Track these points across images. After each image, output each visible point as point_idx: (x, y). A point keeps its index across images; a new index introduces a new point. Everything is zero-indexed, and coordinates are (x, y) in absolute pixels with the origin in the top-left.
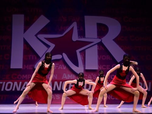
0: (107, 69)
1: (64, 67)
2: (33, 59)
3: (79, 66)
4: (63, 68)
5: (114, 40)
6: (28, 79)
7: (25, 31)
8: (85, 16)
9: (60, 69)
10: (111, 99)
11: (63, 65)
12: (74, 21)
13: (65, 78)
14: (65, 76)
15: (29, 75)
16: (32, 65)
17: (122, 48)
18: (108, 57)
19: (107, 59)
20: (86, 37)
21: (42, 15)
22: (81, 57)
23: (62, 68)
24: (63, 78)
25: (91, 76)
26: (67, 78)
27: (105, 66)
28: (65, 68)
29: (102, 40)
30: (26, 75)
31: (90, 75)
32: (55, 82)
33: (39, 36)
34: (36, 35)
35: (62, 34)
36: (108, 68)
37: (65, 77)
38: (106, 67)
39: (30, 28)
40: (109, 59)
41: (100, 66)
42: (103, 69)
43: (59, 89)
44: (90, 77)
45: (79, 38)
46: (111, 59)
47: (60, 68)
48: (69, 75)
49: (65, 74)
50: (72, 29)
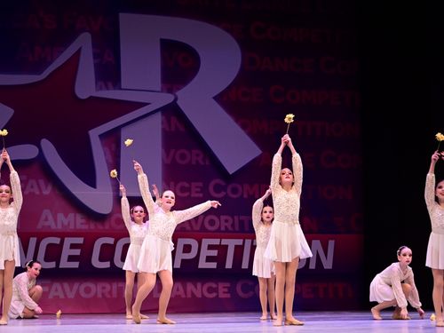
0: (192, 195)
1: (46, 188)
3: (98, 186)
4: (40, 191)
5: (220, 98)
8: (120, 14)
9: (32, 194)
10: (203, 295)
11: (42, 182)
12: (83, 30)
13: (49, 227)
14: (46, 220)
17: (244, 127)
18: (198, 155)
19: (194, 163)
20: (122, 87)
23: (38, 193)
24: (39, 226)
26: (56, 225)
27: (187, 185)
28: (48, 191)
29: (176, 99)
35: (39, 74)
36: (197, 192)
37: (47, 224)
38: (189, 190)
40: (202, 163)
42: (180, 195)
45: (101, 89)
46: (207, 163)
47: (32, 190)
48: (61, 216)
49: (47, 213)
50: (76, 58)
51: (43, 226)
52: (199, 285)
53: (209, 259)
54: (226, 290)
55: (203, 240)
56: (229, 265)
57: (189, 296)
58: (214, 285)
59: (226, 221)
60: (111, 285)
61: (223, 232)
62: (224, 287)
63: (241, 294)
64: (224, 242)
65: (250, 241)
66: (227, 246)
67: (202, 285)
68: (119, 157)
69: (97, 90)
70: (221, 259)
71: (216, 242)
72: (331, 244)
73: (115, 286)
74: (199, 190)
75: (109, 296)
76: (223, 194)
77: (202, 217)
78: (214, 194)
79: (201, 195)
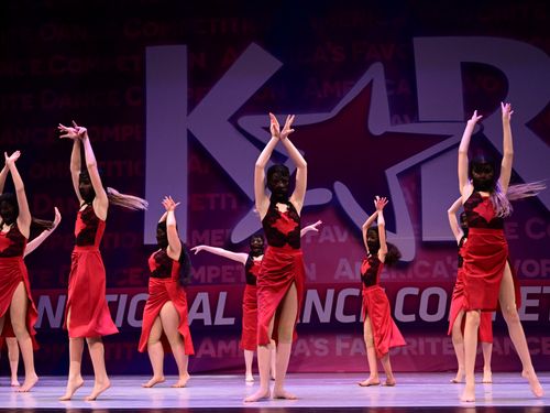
1: (342, 234)
2: (223, 207)
3: (398, 230)
4: (336, 238)
5: (533, 125)
6: (210, 281)
7: (192, 104)
8: (417, 41)
9: (327, 242)
11: (337, 229)
12: (373, 61)
13: (347, 277)
14: (344, 269)
15: (211, 268)
16: (222, 231)
20: (420, 120)
21: (253, 44)
22: (405, 195)
23: (333, 240)
24: (336, 277)
25: (443, 268)
26: (353, 270)
28: (343, 238)
29: (482, 129)
30: (202, 269)
31: (439, 263)
32: (309, 292)
33: (244, 122)
34: (233, 120)
35: (330, 111)
36: (512, 234)
37: (344, 273)
39: (211, 92)
43: (324, 317)
45: (396, 123)
47: (327, 238)
49: (343, 262)
51: (341, 277)
53: (529, 310)
55: (522, 288)
57: (507, 353)
58: (536, 340)
60: (418, 341)
61: (543, 278)
62: (549, 343)
64: (548, 290)
68: (420, 198)
69: (392, 124)
70: (543, 310)
71: (537, 290)
73: (421, 342)
74: (513, 231)
75: (415, 353)
76: (542, 235)
77: (518, 262)
78: (531, 236)
79: (516, 237)
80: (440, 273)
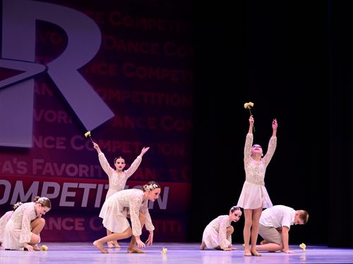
0: (58, 147)
5: (81, 71)
10: (62, 227)
17: (101, 95)
19: (59, 121)
20: (3, 57)
25: (10, 166)
27: (53, 139)
29: (47, 69)
31: (8, 163)
36: (61, 145)
38: (54, 143)
40: (66, 122)
41: (38, 138)
42: (47, 146)
44: (7, 167)
46: (70, 122)
52: (59, 220)
53: (68, 199)
54: (81, 224)
55: (65, 183)
56: (84, 204)
57: (51, 228)
58: (72, 220)
59: (84, 169)
61: (80, 177)
62: (80, 222)
63: (93, 228)
64: (82, 186)
65: (102, 185)
66: (83, 189)
67: (62, 220)
70: (78, 199)
71: (74, 185)
72: (167, 189)
74: (62, 143)
76: (82, 147)
77: (64, 165)
78: (75, 147)
79: (64, 147)
80: (7, 169)
